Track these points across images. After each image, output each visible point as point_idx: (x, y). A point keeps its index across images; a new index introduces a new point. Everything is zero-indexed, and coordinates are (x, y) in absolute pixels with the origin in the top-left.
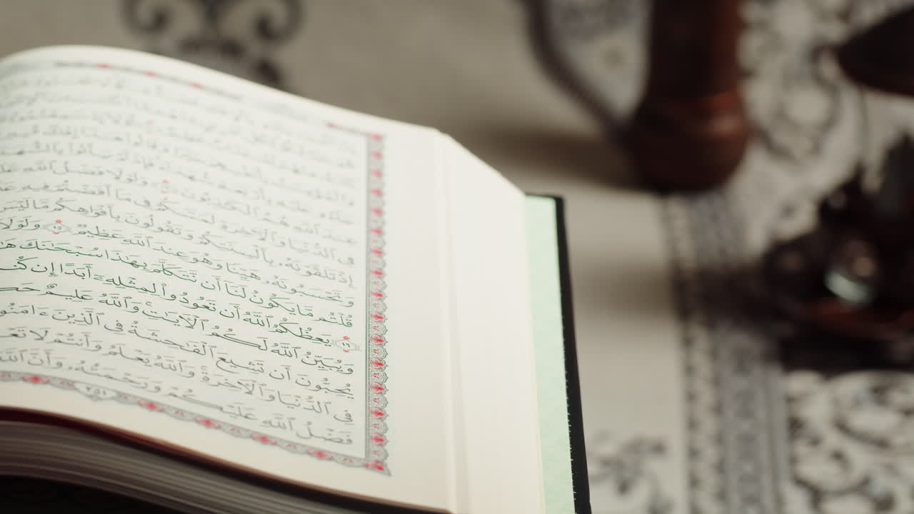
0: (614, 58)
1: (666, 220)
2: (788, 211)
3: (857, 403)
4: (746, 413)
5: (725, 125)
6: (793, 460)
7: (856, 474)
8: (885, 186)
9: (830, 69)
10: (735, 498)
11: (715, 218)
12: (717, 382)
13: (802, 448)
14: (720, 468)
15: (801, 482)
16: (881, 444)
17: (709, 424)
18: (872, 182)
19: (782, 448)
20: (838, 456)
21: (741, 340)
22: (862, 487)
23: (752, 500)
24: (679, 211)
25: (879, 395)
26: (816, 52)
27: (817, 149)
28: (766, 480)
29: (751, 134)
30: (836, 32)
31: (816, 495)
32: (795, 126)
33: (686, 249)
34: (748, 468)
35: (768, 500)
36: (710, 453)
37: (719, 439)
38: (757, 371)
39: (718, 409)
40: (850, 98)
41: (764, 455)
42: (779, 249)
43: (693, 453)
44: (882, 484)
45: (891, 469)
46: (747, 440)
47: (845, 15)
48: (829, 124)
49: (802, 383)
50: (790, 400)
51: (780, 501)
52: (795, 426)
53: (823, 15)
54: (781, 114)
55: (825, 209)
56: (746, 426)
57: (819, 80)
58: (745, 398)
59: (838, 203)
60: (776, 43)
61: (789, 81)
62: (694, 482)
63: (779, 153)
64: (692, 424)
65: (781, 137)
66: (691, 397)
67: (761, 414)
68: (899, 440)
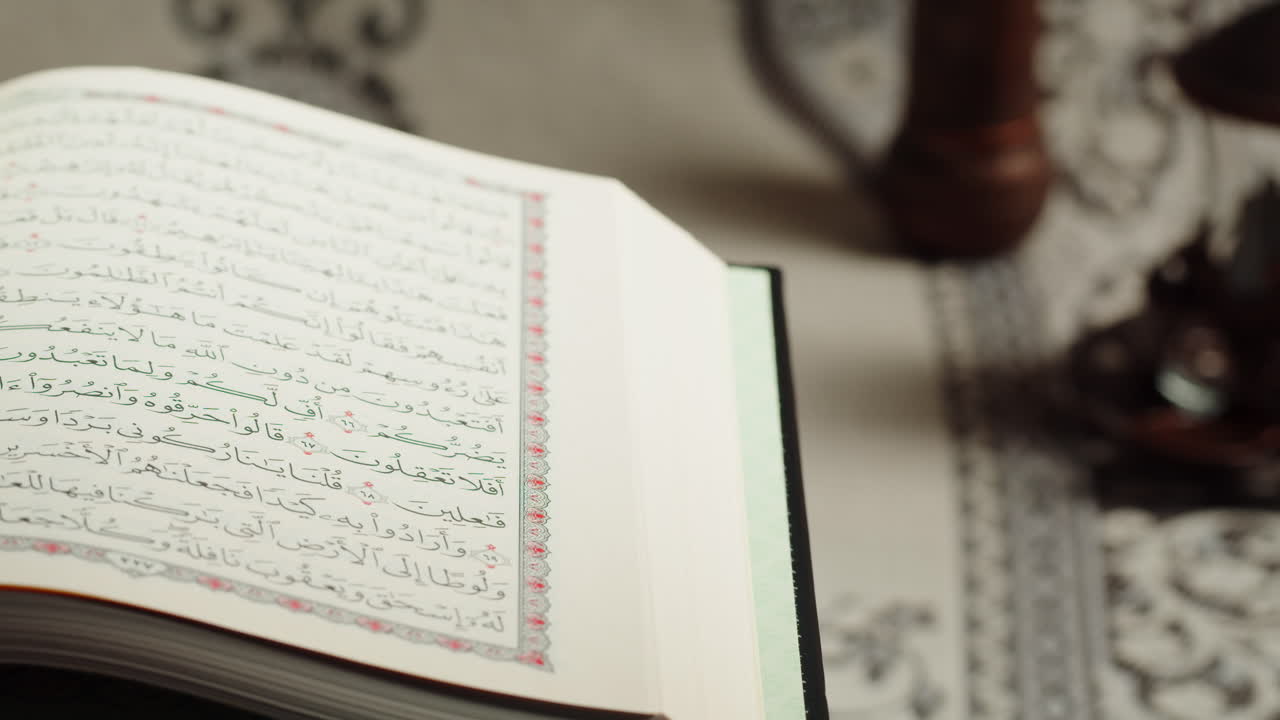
0: (861, 72)
1: (935, 298)
2: (1105, 286)
3: (1201, 554)
4: (1047, 568)
5: (1016, 166)
6: (1113, 634)
7: (1200, 654)
8: (1241, 251)
9: (1164, 88)
10: (1032, 688)
11: (1002, 296)
12: (1005, 525)
13: (1124, 618)
14: (1011, 645)
15: (1124, 666)
16: (1235, 611)
17: (995, 584)
18: (1223, 244)
19: (1098, 618)
20: (1176, 629)
21: (1039, 466)
22: (1208, 672)
23: (1057, 690)
24: (952, 286)
25: (1233, 542)
26: (1144, 64)
27: (1144, 200)
28: (1075, 663)
29: (1053, 179)
30: (1171, 36)
31: (1145, 684)
32: (1113, 168)
33: (963, 341)
34: (1050, 645)
35: (1078, 691)
36: (996, 625)
37: (1009, 605)
38: (1062, 510)
39: (1008, 564)
40: (1191, 128)
41: (1071, 628)
42: (1092, 339)
43: (972, 625)
44: (1237, 667)
45: (1249, 647)
46: (1048, 606)
47: (1184, 14)
48: (1162, 164)
49: (1125, 526)
50: (1108, 550)
51: (1094, 692)
52: (1116, 586)
53: (1154, 14)
54: (1094, 151)
55: (1157, 284)
56: (1045, 587)
57: (1148, 103)
58: (1046, 548)
59: (1176, 275)
60: (1087, 51)
61: (1106, 104)
62: (974, 665)
63: (1091, 205)
64: (971, 585)
65: (1095, 183)
66: (969, 546)
67: (1067, 570)
68: (1261, 606)
